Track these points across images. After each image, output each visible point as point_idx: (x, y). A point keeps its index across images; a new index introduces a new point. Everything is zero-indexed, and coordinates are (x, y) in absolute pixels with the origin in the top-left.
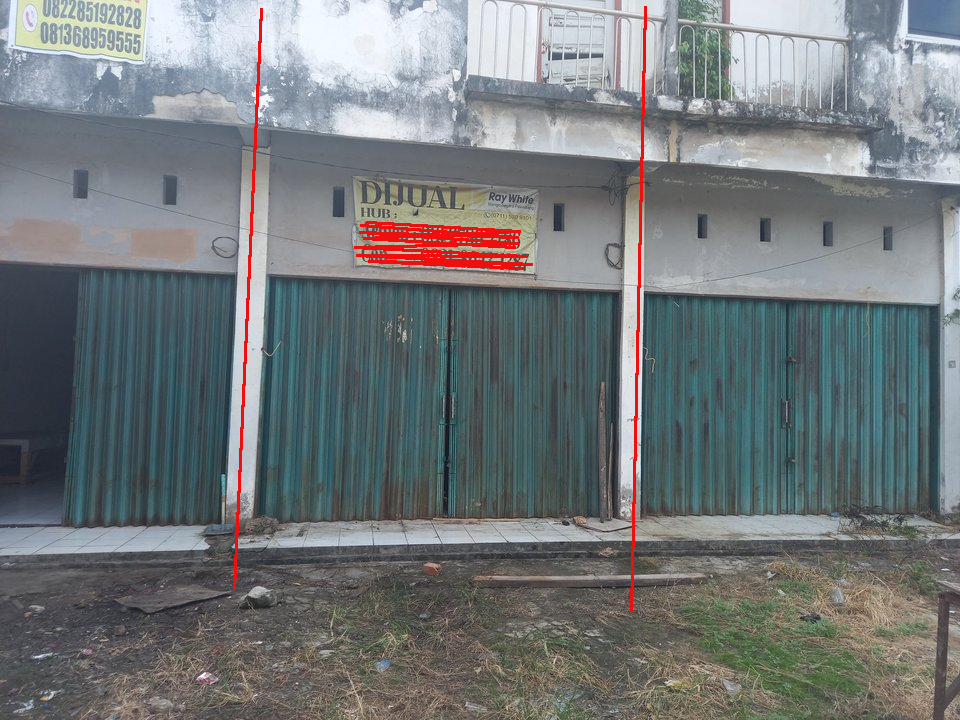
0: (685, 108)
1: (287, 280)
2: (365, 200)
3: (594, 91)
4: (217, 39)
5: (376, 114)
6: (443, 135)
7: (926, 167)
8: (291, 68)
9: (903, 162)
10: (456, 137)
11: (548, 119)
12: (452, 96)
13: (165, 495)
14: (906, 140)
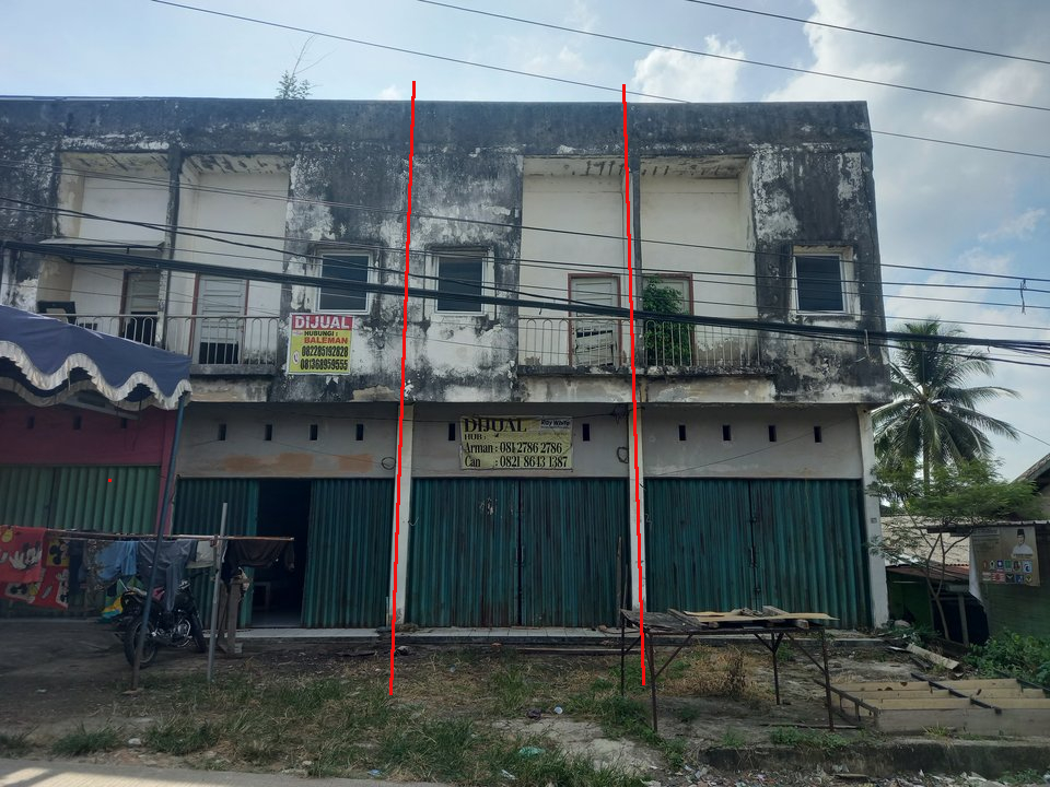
0: (646, 372)
1: (423, 480)
2: (467, 430)
3: (589, 367)
4: (385, 358)
5: (468, 389)
6: (505, 397)
7: (817, 394)
8: (423, 369)
9: (800, 392)
10: (512, 398)
11: (566, 383)
12: (510, 375)
13: (356, 609)
14: (801, 378)
